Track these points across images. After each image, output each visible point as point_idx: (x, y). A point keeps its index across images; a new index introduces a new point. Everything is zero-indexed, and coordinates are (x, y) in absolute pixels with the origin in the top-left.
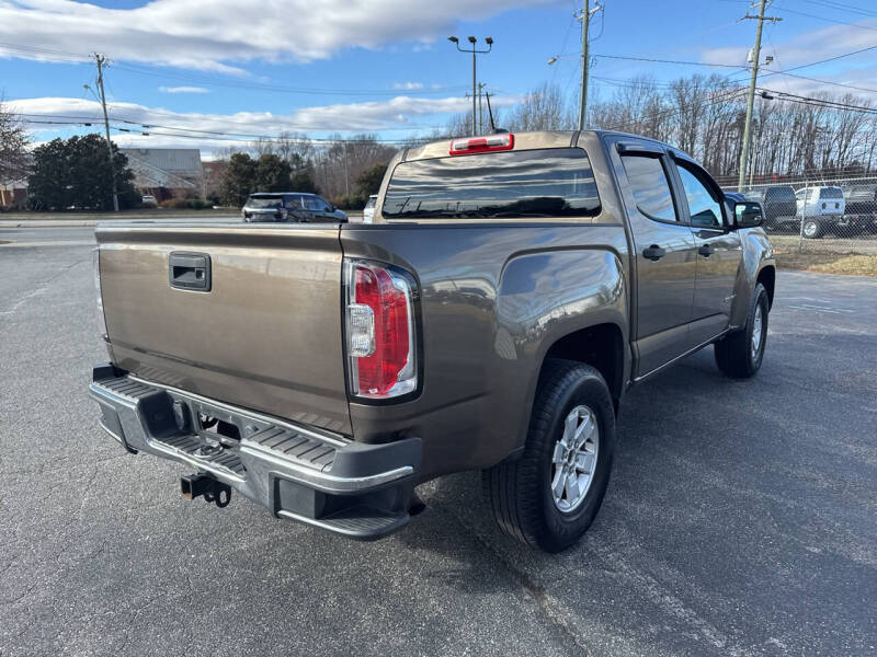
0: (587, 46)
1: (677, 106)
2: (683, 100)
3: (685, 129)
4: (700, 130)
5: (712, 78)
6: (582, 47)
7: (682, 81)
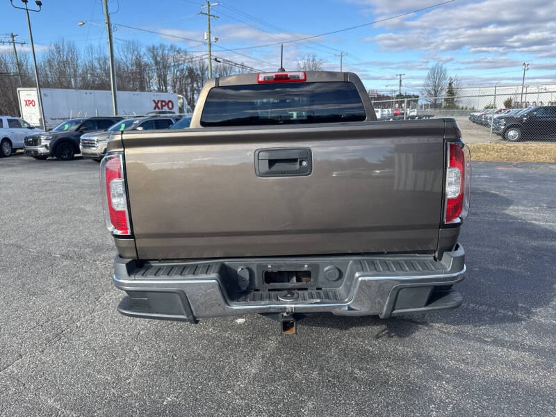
0: (108, 17)
1: (153, 62)
2: (156, 58)
3: (159, 76)
4: (169, 78)
5: (172, 47)
6: (106, 18)
7: (154, 47)
